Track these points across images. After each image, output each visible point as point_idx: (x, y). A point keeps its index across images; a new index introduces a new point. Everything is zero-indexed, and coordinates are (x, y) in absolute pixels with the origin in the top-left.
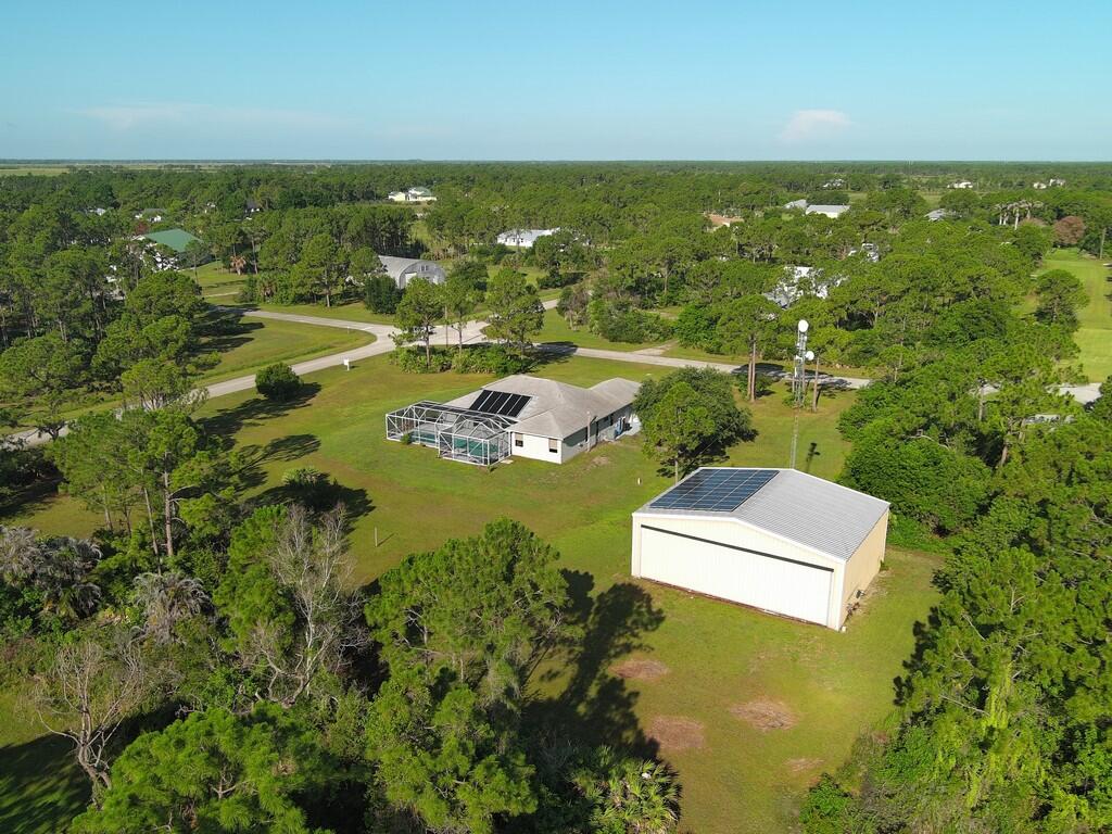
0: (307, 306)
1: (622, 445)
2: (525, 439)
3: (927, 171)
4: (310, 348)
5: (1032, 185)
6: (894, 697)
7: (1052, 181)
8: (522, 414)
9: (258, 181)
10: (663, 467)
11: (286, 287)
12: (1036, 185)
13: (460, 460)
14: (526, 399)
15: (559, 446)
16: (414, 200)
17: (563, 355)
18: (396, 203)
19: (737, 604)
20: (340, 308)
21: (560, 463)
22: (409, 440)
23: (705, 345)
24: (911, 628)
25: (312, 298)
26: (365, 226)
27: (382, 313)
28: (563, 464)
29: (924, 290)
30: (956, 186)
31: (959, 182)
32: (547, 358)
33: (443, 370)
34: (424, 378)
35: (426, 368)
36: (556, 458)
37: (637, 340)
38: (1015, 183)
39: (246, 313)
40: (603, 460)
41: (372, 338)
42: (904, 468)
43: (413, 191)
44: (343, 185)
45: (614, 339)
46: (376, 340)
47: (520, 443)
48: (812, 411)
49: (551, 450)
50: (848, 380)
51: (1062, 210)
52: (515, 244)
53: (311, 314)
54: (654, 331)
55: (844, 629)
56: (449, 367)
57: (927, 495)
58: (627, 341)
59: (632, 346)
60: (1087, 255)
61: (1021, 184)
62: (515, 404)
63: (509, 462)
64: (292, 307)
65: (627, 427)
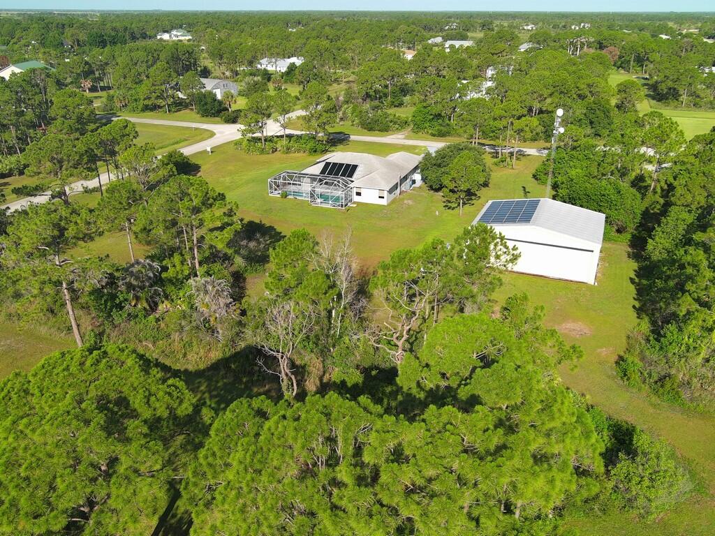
0: (152, 113)
1: (415, 193)
2: (362, 191)
3: (503, 18)
4: (172, 141)
5: (570, 27)
6: (636, 315)
7: (582, 24)
8: (355, 176)
9: (63, 25)
10: (445, 204)
11: (136, 100)
12: (573, 27)
13: (324, 206)
14: (355, 167)
15: (385, 194)
16: (177, 39)
17: (343, 140)
18: (165, 41)
19: (534, 275)
20: (176, 114)
21: (386, 204)
22: (285, 196)
23: (430, 132)
24: (629, 281)
25: (154, 108)
26: (173, 57)
27: (207, 116)
28: (389, 205)
29: (561, 92)
30: (525, 28)
31: (527, 25)
32: (335, 142)
33: (273, 152)
34: (264, 157)
35: (262, 151)
36: (384, 202)
37: (385, 129)
38: (560, 26)
39: (113, 119)
40: (410, 202)
41: (212, 134)
42: (604, 195)
43: (174, 32)
44: (126, 29)
45: (371, 129)
46: (215, 134)
47: (359, 194)
48: (513, 168)
49: (380, 197)
50: (524, 150)
51: (602, 43)
52: (274, 69)
53: (157, 118)
54: (395, 123)
55: (596, 284)
56: (276, 150)
57: (616, 210)
58: (379, 131)
59: (382, 133)
60: (622, 71)
61: (564, 27)
62: (350, 170)
63: (355, 205)
64: (142, 114)
65: (414, 182)
